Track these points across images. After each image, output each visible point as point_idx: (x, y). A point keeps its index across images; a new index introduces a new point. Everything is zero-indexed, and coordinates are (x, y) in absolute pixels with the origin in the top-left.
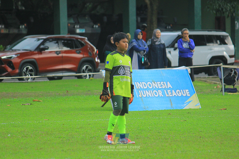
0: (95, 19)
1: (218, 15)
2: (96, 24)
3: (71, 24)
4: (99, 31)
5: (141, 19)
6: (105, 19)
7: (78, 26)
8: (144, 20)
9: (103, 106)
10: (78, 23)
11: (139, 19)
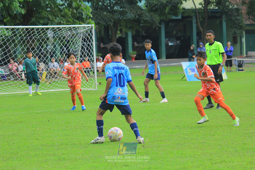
0: (178, 39)
1: (234, 35)
2: (178, 40)
3: (167, 41)
4: (180, 44)
5: (199, 38)
6: (182, 38)
7: (170, 42)
8: (200, 38)
9: (182, 79)
10: (170, 40)
11: (198, 38)
